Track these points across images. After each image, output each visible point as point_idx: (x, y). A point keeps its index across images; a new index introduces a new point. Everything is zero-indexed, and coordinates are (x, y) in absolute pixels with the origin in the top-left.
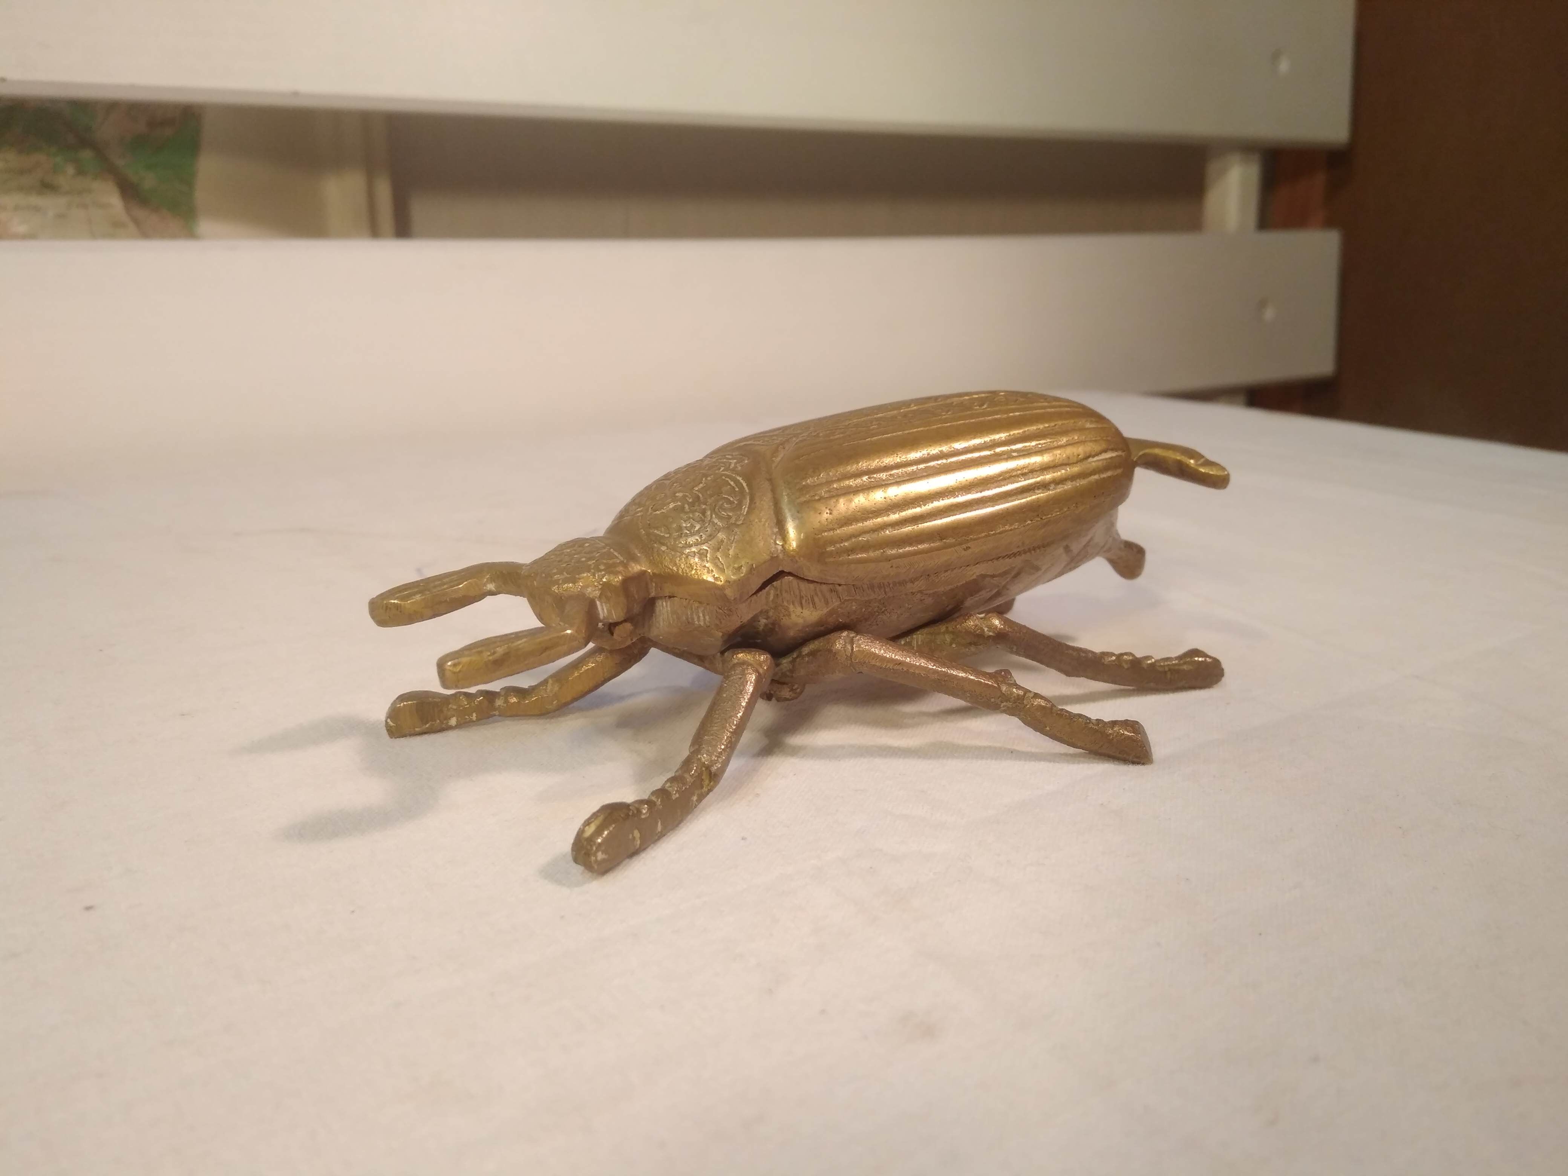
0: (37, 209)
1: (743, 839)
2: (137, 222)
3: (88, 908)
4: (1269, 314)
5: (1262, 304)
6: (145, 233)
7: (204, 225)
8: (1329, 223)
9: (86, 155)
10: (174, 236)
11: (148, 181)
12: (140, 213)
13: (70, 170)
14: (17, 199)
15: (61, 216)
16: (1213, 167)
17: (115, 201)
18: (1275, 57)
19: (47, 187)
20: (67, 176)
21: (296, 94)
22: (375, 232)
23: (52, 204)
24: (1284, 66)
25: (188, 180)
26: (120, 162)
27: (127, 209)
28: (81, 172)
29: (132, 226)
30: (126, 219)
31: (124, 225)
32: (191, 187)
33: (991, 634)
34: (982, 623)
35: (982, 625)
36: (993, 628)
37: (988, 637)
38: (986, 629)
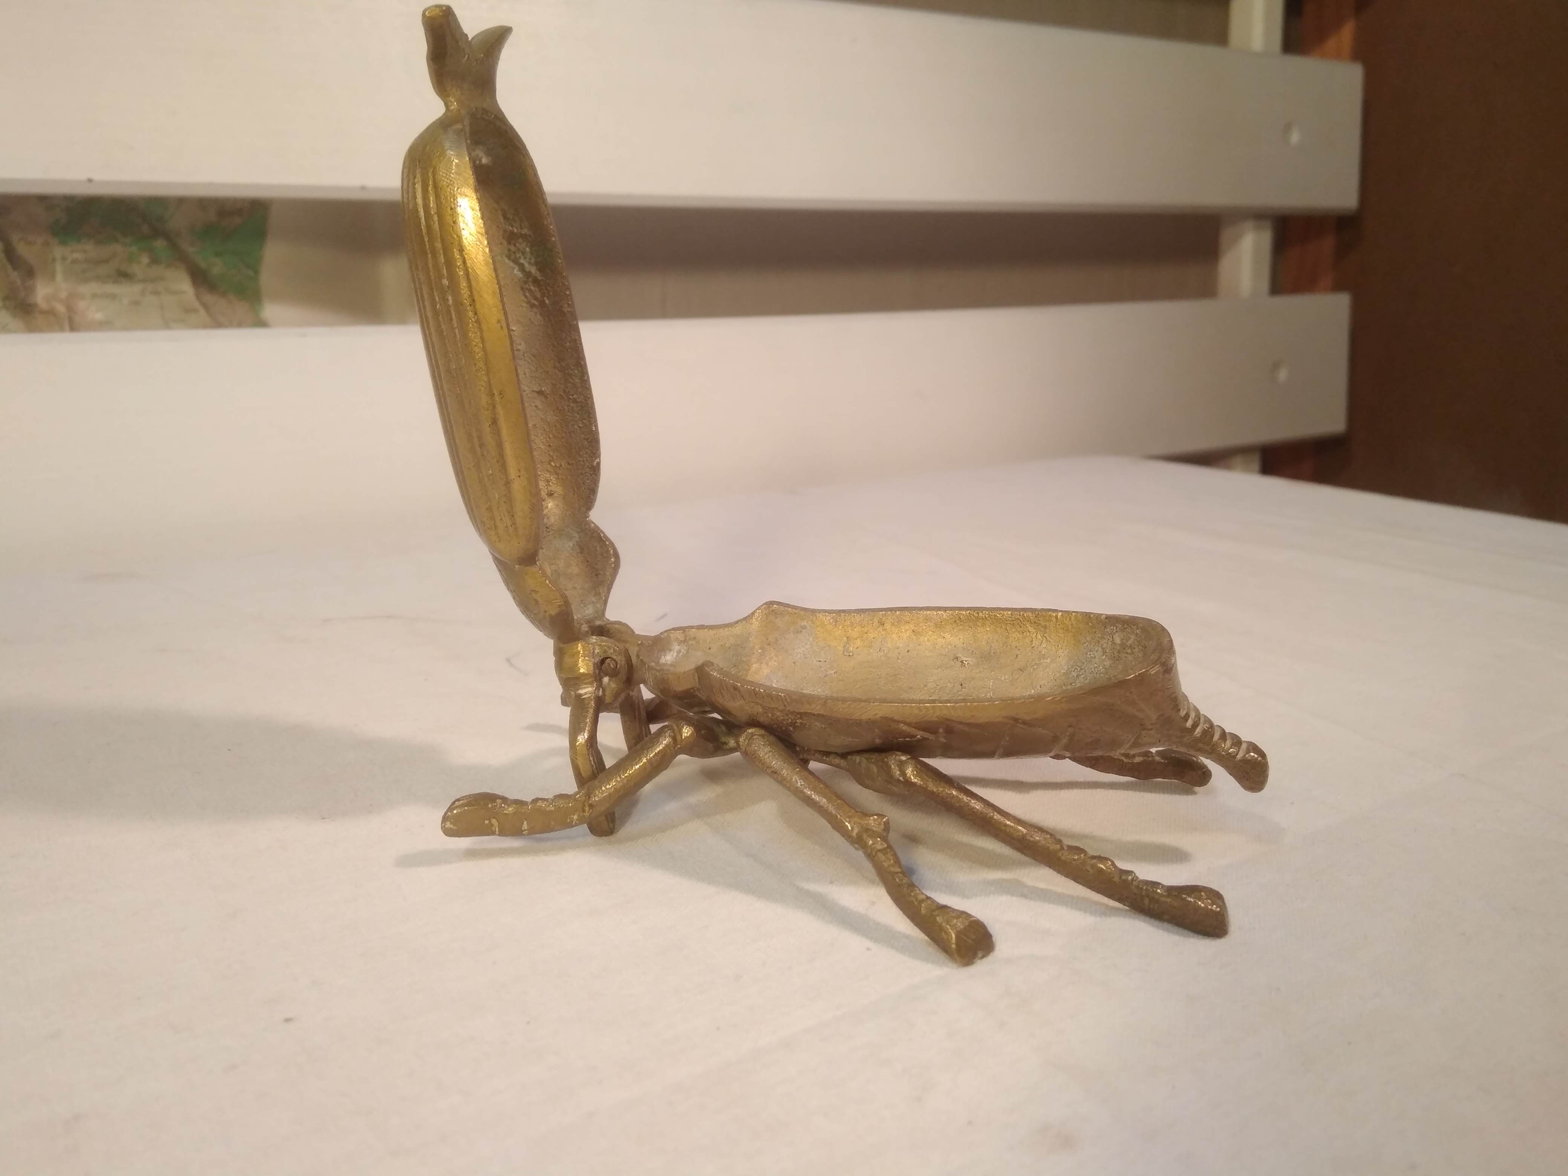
0: (113, 297)
2: (205, 306)
3: (288, 1020)
4: (1283, 375)
5: (1276, 366)
6: (217, 322)
8: (1338, 287)
9: (160, 244)
10: (241, 324)
11: (217, 267)
12: (209, 298)
13: (145, 260)
14: (94, 287)
15: (136, 303)
16: (1226, 234)
17: (184, 285)
18: (1287, 129)
19: (123, 276)
20: (141, 265)
21: (363, 188)
23: (127, 291)
24: (1295, 137)
25: (255, 267)
26: (190, 250)
27: (198, 296)
28: (155, 261)
29: (202, 312)
30: (197, 305)
31: (195, 311)
32: (257, 272)
33: (901, 778)
34: (898, 766)
35: (897, 768)
36: (903, 774)
37: (899, 781)
38: (898, 773)
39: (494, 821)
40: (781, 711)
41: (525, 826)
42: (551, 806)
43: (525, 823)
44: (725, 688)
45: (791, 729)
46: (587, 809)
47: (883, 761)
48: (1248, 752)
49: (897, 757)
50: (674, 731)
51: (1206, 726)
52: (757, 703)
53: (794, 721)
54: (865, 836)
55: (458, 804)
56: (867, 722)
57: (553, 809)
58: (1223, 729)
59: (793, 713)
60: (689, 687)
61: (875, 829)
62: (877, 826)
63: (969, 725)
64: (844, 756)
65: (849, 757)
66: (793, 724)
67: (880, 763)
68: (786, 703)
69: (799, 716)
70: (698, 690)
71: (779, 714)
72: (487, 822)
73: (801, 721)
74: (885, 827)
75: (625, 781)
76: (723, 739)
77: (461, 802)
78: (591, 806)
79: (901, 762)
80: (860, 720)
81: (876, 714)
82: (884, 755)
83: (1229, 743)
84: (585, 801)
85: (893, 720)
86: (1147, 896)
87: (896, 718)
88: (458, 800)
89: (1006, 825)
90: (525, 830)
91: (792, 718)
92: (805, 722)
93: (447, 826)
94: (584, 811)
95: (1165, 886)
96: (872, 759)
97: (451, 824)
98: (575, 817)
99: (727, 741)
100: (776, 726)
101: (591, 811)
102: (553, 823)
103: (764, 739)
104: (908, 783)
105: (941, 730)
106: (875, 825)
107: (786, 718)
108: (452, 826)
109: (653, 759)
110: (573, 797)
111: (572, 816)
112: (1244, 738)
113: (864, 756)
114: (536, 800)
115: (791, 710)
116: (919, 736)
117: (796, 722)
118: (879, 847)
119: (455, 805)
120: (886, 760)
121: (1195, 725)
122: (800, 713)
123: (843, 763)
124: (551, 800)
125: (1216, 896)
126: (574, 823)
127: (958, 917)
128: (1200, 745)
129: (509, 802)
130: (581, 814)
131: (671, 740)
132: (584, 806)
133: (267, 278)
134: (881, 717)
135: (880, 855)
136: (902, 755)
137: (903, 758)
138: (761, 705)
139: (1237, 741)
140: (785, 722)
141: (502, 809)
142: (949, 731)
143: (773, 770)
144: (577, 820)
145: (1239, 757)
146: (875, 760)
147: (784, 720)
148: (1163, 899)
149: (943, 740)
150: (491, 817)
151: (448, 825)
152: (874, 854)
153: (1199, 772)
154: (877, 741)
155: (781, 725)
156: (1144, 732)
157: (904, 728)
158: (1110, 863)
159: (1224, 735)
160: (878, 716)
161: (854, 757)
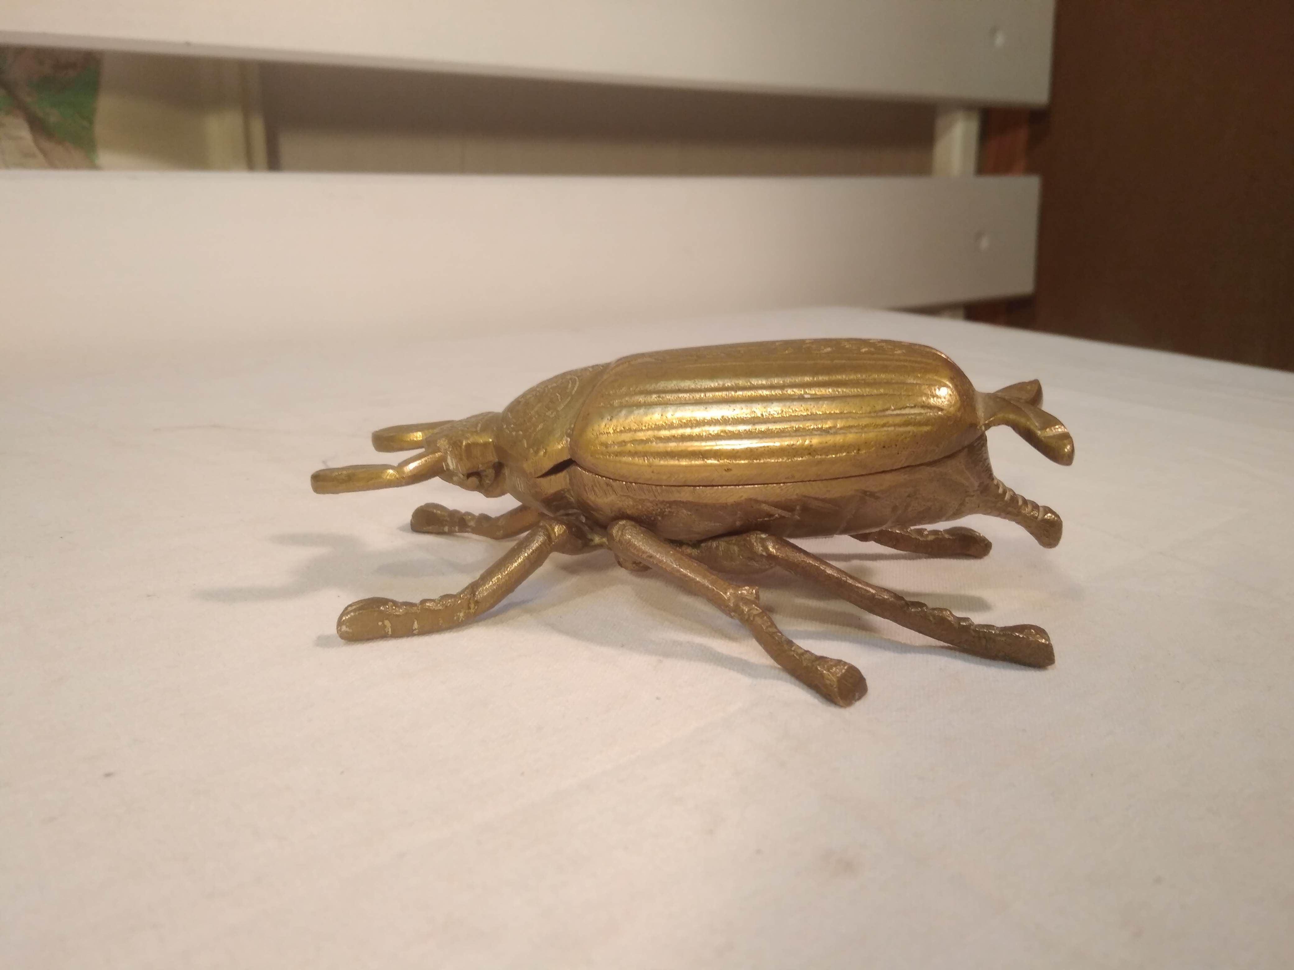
1: (658, 698)
2: (44, 153)
4: (985, 243)
5: (979, 236)
6: (52, 164)
7: (104, 157)
8: (1030, 170)
10: (77, 167)
11: (54, 117)
12: (47, 145)
16: (940, 123)
17: (25, 133)
18: (993, 31)
21: (188, 44)
22: (251, 166)
24: (1000, 40)
25: (89, 118)
26: (28, 100)
27: (36, 142)
29: (40, 156)
30: (35, 150)
31: (33, 156)
32: (91, 122)
33: (764, 554)
34: (760, 542)
35: (759, 545)
36: (766, 549)
37: (762, 555)
38: (761, 548)
39: (387, 623)
40: (651, 502)
41: (416, 625)
42: (439, 605)
43: (416, 623)
44: (598, 485)
45: (660, 518)
46: (472, 606)
47: (745, 540)
48: (1046, 513)
49: (758, 536)
50: (547, 530)
51: (1011, 493)
52: (628, 497)
53: (663, 510)
54: (741, 604)
55: (351, 609)
56: (732, 505)
57: (441, 608)
58: (1024, 497)
59: (662, 502)
60: (560, 488)
61: (748, 597)
62: (750, 595)
63: (824, 500)
64: (696, 544)
65: (703, 545)
66: (662, 514)
67: (742, 543)
68: (656, 494)
69: (668, 505)
70: (568, 491)
71: (649, 504)
72: (380, 623)
73: (669, 509)
74: (756, 596)
75: (507, 578)
76: (589, 537)
77: (354, 607)
78: (477, 603)
79: (762, 539)
80: (726, 504)
81: (742, 496)
82: (744, 536)
83: (1030, 507)
84: (470, 599)
85: (757, 501)
86: (985, 638)
87: (759, 499)
88: (350, 606)
89: (858, 587)
90: (416, 629)
91: (662, 507)
92: (673, 510)
93: (342, 630)
94: (469, 608)
95: (998, 627)
96: (732, 540)
97: (346, 627)
98: (462, 614)
99: (592, 538)
100: (645, 517)
101: (476, 607)
102: (441, 622)
103: (636, 528)
104: (770, 556)
105: (798, 508)
106: (748, 594)
107: (656, 507)
108: (348, 629)
109: (532, 556)
110: (458, 596)
111: (458, 614)
112: (1040, 503)
113: (722, 539)
114: (424, 602)
115: (661, 499)
116: (777, 516)
117: (665, 511)
118: (755, 612)
119: (348, 611)
120: (748, 538)
121: (1005, 493)
122: (668, 502)
123: (695, 552)
124: (438, 600)
125: (1041, 632)
126: (460, 620)
127: (835, 666)
128: (1010, 509)
129: (399, 604)
130: (467, 611)
131: (546, 538)
132: (469, 603)
133: (100, 129)
134: (745, 499)
135: (757, 619)
136: (762, 534)
137: (763, 536)
138: (632, 498)
139: (1036, 507)
140: (654, 512)
141: (394, 611)
142: (805, 509)
143: (648, 554)
144: (463, 617)
145: (1040, 517)
146: (736, 540)
147: (653, 510)
148: (999, 638)
149: (797, 517)
150: (384, 618)
151: (344, 628)
152: (752, 619)
153: (982, 544)
154: (738, 523)
155: (650, 515)
156: (967, 499)
157: (765, 508)
158: (949, 613)
159: (1025, 502)
160: (743, 498)
161: (709, 544)
